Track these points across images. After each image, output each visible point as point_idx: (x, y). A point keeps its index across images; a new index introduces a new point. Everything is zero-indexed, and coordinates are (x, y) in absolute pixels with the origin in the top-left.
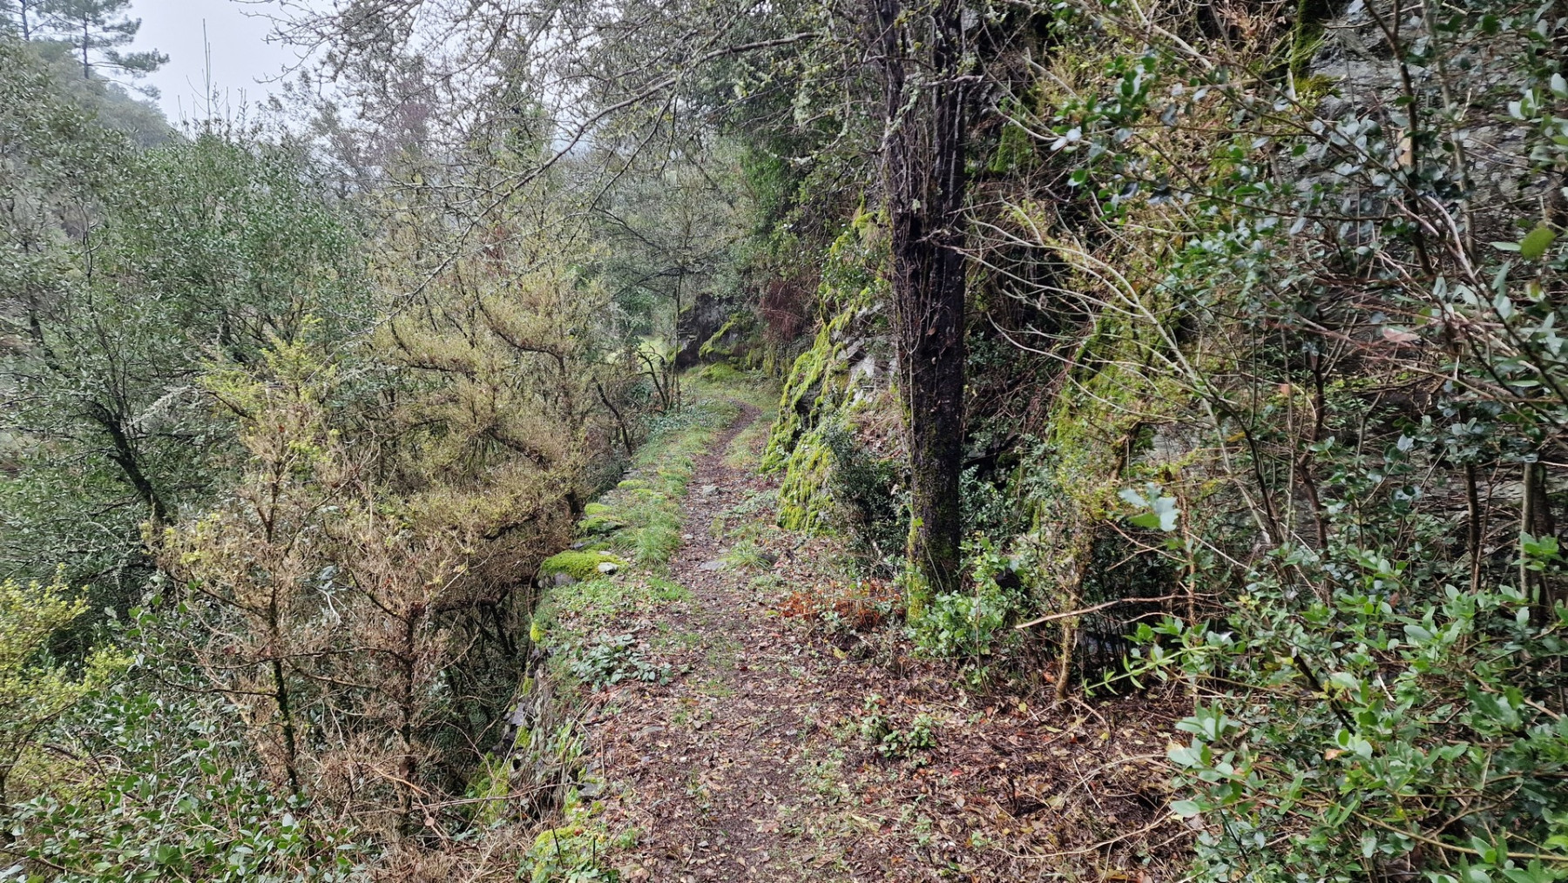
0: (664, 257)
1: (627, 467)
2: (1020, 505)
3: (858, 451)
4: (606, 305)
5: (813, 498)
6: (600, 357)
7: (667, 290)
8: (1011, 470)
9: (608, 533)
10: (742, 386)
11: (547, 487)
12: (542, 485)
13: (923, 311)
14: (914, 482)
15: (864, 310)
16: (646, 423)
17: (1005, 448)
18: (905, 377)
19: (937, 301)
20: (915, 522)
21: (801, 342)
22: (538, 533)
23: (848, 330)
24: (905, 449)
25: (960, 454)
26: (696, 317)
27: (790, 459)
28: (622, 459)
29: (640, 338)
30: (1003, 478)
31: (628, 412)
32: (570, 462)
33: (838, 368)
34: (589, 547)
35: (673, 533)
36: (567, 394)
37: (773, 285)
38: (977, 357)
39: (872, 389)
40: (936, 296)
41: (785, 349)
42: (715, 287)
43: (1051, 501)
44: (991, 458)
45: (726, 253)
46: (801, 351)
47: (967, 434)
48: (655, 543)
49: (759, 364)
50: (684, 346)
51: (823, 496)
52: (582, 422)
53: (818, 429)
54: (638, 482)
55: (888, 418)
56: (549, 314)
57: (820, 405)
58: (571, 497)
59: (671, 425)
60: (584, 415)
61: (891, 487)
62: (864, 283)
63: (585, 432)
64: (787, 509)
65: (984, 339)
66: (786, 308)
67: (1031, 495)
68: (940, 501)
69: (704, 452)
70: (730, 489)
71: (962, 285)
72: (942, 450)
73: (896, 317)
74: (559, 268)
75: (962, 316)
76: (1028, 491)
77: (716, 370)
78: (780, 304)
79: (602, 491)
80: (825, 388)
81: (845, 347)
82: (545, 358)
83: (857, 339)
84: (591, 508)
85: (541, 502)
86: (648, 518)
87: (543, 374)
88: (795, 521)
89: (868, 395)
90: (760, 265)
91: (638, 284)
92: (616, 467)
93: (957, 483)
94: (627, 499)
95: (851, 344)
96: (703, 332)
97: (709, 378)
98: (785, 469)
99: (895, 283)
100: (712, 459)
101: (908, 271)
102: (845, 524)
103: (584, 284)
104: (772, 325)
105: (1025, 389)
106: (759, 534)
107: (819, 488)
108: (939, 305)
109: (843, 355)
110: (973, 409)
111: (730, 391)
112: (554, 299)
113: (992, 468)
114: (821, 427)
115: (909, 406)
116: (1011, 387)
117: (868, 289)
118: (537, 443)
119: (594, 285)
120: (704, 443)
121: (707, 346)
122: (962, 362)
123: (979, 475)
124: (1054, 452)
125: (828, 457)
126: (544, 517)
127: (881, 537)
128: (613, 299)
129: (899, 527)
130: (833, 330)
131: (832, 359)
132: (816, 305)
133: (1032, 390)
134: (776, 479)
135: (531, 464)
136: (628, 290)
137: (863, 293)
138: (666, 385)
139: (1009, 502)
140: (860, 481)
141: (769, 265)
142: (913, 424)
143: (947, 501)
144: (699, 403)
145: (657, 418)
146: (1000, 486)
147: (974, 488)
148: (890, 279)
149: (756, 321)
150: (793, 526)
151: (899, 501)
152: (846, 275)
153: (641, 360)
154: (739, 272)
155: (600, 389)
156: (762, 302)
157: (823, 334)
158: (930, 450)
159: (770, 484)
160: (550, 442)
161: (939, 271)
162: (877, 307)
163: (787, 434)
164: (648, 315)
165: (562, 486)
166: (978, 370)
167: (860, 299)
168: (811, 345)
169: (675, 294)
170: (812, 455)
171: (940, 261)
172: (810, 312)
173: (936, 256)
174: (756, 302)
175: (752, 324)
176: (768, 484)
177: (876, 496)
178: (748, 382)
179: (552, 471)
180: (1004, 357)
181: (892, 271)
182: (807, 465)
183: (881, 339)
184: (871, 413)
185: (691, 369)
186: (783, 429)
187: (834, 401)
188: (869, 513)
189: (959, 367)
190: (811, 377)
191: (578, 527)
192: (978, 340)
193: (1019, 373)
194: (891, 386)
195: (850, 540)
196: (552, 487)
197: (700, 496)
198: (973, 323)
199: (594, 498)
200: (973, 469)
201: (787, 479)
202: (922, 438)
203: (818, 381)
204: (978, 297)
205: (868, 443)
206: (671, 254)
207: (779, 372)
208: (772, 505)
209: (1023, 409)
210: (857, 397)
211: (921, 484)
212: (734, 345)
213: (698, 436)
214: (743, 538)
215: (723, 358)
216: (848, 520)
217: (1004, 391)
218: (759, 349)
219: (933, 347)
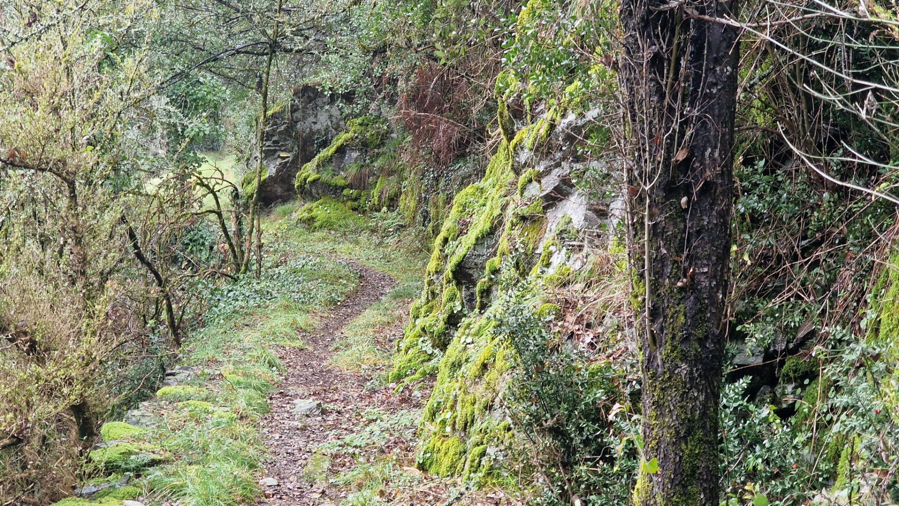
0: (244, 25)
1: (171, 366)
2: (817, 445)
3: (555, 349)
4: (146, 99)
5: (477, 426)
6: (134, 183)
7: (247, 78)
8: (803, 387)
9: (138, 471)
10: (363, 238)
11: (41, 391)
12: (33, 388)
13: (669, 121)
14: (647, 400)
15: (571, 117)
16: (206, 293)
17: (793, 352)
18: (637, 227)
19: (692, 105)
20: (645, 466)
21: (464, 168)
22: (24, 467)
23: (544, 149)
24: (633, 346)
25: (720, 356)
26: (293, 123)
27: (442, 361)
28: (164, 352)
29: (200, 155)
30: (790, 399)
31: (176, 275)
32: (81, 352)
33: (525, 211)
34: (107, 494)
35: (244, 473)
36: (78, 241)
37: (421, 74)
38: (753, 201)
39: (581, 248)
40: (691, 98)
41: (436, 179)
42: (326, 75)
43: (870, 437)
44: (772, 367)
45: (346, 20)
46: (463, 184)
47: (733, 326)
48: (214, 489)
49: (393, 202)
50: (271, 170)
51: (496, 421)
52: (102, 287)
53: (489, 312)
54: (190, 390)
55: (605, 296)
56: (56, 110)
57: (496, 272)
58: (79, 409)
59: (246, 298)
60: (105, 276)
61: (608, 410)
62: (571, 73)
63: (107, 302)
64: (435, 442)
65: (765, 173)
66: (440, 112)
67: (836, 428)
68: (689, 432)
69: (298, 344)
70: (339, 406)
71: (732, 82)
72: (694, 348)
73: (624, 130)
74: (74, 35)
75: (732, 132)
76: (830, 422)
77: (321, 210)
78: (431, 105)
79: (130, 403)
80: (503, 244)
81: (539, 177)
82: (46, 181)
83: (558, 165)
84: (111, 429)
85: (31, 417)
86: (205, 449)
87: (41, 208)
88: (446, 462)
89: (574, 257)
90: (401, 40)
91: (200, 67)
92: (154, 365)
93: (717, 404)
94: (171, 417)
95: (547, 172)
96: (303, 149)
97: (309, 222)
98: (433, 376)
99: (624, 75)
100: (311, 356)
101: (647, 55)
102: (529, 468)
103: (112, 64)
104: (417, 138)
105: (830, 255)
106: (387, 481)
107: (489, 407)
108: (695, 113)
109: (534, 190)
110: (744, 285)
111: (344, 248)
112: (64, 86)
113: (773, 382)
114: (496, 307)
115: (642, 276)
116: (806, 251)
117: (577, 83)
118: (26, 319)
119: (129, 64)
120: (300, 330)
121: (309, 171)
122: (729, 206)
123: (751, 393)
124: (877, 357)
125: (505, 358)
126: (35, 442)
127: (588, 492)
128: (159, 90)
129: (619, 475)
130: (519, 147)
131: (517, 197)
132: (490, 109)
133: (840, 257)
134: (417, 393)
135: (15, 354)
136: (183, 75)
137: (570, 89)
138: (239, 232)
139: (800, 438)
140: (557, 398)
141: (416, 42)
142: (648, 305)
143: (700, 434)
144: (292, 263)
145: (224, 285)
146: (785, 413)
147: (742, 415)
148: (615, 66)
149: (390, 131)
150: (443, 469)
151: (619, 432)
152: (541, 60)
153: (199, 191)
154: (366, 50)
155: (132, 236)
156: (401, 100)
157: (501, 154)
158: (674, 348)
159: (406, 400)
160: (49, 318)
161: (697, 56)
162: (592, 113)
163: (437, 320)
164: (214, 117)
165: (66, 390)
166: (755, 220)
167: (565, 99)
168: (481, 173)
169: (260, 84)
170: (478, 356)
171: (698, 42)
172: (480, 121)
173: (692, 32)
174: (392, 102)
175: (383, 138)
176: (403, 401)
177: (583, 424)
178: (373, 231)
179: (51, 367)
180: (796, 202)
181: (621, 56)
182: (470, 369)
183: (596, 166)
184: (579, 286)
185: (280, 209)
186: (430, 310)
187: (517, 266)
188: (570, 450)
189: (725, 214)
190: (480, 224)
191: (90, 461)
192: (755, 172)
193: (820, 229)
194: (612, 241)
195: (536, 494)
196: (50, 392)
197: (291, 417)
198: (746, 145)
199: (117, 414)
200: (743, 383)
201: (436, 392)
202: (662, 329)
203: (492, 232)
204: (757, 103)
205: (571, 336)
206: (256, 18)
207: (426, 217)
208: (408, 434)
209: (826, 288)
210: (556, 260)
211: (657, 405)
212: (353, 170)
213: (291, 316)
214: (360, 487)
215: (333, 191)
216: (534, 462)
217: (795, 258)
218: (394, 178)
219: (682, 180)
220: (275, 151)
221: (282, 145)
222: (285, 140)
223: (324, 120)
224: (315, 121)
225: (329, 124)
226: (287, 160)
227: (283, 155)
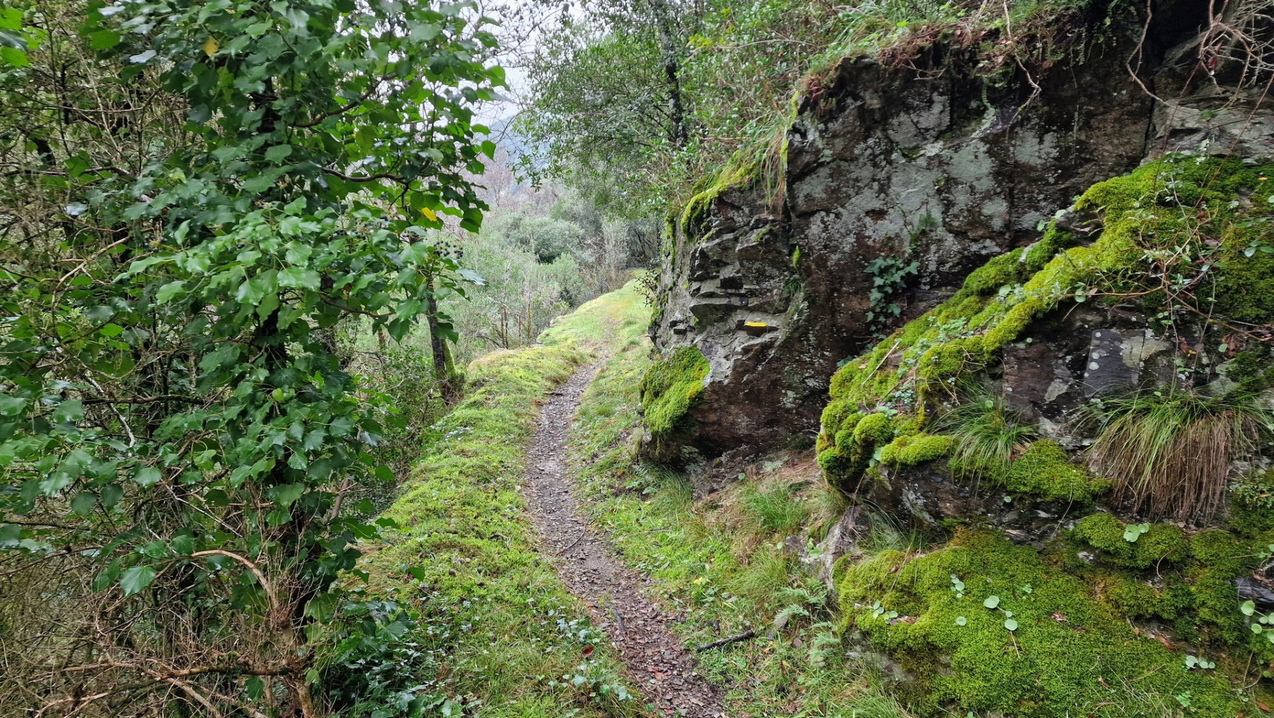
220: (730, 309)
221: (752, 293)
222: (761, 276)
223: (916, 201)
224: (877, 204)
225: (937, 215)
226: (766, 338)
227: (753, 321)
